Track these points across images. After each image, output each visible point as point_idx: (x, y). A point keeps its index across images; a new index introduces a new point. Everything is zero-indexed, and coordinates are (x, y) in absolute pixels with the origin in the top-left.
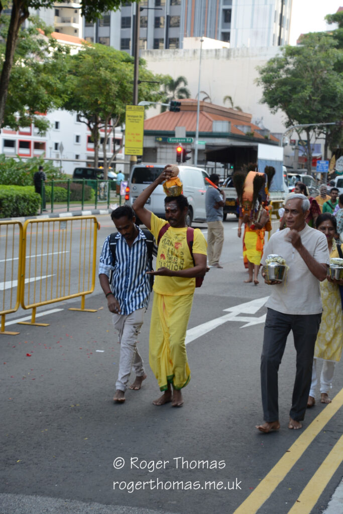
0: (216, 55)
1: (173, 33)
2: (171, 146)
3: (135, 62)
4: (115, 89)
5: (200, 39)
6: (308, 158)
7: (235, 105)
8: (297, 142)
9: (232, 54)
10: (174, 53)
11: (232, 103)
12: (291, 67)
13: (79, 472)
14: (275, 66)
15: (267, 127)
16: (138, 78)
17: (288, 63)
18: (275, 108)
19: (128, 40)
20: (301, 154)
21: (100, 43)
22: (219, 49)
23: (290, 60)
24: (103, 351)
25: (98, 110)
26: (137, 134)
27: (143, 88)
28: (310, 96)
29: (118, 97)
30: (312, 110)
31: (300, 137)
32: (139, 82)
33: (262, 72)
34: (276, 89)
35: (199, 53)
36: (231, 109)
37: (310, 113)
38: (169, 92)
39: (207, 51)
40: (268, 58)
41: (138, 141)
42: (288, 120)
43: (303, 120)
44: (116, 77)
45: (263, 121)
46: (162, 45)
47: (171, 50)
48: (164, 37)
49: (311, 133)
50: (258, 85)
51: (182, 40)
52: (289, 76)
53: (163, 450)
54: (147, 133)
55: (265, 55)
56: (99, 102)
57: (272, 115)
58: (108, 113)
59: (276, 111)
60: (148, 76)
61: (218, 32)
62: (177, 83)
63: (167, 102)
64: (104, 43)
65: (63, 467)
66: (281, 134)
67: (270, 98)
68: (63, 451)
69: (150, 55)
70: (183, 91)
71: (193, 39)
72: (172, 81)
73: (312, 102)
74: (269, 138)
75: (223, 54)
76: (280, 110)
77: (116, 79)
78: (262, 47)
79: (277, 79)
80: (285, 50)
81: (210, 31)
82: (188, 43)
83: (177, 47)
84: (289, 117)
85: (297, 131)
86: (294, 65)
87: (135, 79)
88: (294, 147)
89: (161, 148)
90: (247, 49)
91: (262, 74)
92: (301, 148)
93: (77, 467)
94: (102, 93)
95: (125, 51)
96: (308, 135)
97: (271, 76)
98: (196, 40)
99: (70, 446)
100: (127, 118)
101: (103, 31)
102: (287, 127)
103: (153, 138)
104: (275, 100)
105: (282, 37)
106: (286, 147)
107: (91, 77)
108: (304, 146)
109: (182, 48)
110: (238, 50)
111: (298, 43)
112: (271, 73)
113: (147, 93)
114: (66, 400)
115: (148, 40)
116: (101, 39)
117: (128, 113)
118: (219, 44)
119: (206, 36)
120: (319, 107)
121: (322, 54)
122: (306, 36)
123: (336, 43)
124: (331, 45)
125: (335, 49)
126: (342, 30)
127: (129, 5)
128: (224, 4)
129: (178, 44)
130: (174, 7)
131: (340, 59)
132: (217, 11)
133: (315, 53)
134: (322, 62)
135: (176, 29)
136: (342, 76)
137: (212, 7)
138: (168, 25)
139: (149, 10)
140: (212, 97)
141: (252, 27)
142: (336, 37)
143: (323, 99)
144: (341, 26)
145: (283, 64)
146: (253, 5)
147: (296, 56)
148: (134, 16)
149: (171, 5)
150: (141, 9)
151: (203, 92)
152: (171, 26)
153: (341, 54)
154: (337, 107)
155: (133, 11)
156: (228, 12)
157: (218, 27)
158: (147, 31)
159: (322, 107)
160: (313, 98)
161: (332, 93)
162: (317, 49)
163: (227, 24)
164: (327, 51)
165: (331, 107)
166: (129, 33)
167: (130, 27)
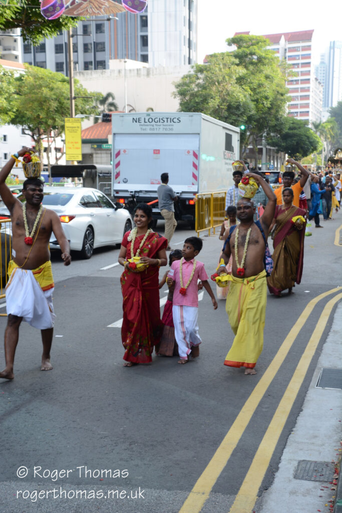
0: (138, 73)
1: (100, 56)
2: (105, 152)
3: (70, 82)
4: (54, 105)
5: (123, 60)
9: (151, 72)
10: (102, 73)
12: (201, 81)
13: (49, 454)
14: (187, 81)
16: (73, 95)
17: (198, 78)
19: (63, 63)
21: (38, 66)
22: (140, 69)
23: (200, 75)
24: (61, 336)
25: (40, 123)
26: (76, 143)
27: (78, 104)
28: (218, 106)
29: (57, 111)
32: (75, 98)
33: (178, 86)
34: (190, 100)
35: (123, 72)
38: (99, 106)
39: (130, 70)
40: (182, 75)
41: (77, 148)
44: (54, 94)
46: (90, 66)
47: (99, 71)
48: (93, 60)
50: (175, 97)
51: (108, 62)
52: (200, 89)
54: (84, 142)
55: (179, 73)
56: (41, 117)
58: (49, 126)
60: (84, 93)
61: (138, 54)
62: (106, 99)
63: (99, 115)
64: (42, 67)
65: (33, 451)
67: (186, 108)
68: (33, 434)
69: (81, 75)
70: (112, 104)
71: (118, 61)
72: (102, 97)
73: (220, 110)
75: (144, 72)
77: (54, 97)
78: (176, 66)
79: (191, 92)
80: (195, 67)
81: (131, 54)
82: (113, 64)
83: (105, 68)
86: (204, 81)
87: (71, 96)
89: (97, 153)
90: (164, 68)
91: (177, 88)
93: (47, 450)
94: (43, 109)
95: (60, 73)
97: (185, 89)
98: (120, 61)
99: (39, 429)
100: (66, 129)
101: (40, 57)
103: (89, 145)
104: (190, 109)
105: (191, 58)
107: (33, 95)
109: (108, 68)
110: (156, 69)
111: (205, 62)
112: (185, 87)
113: (82, 108)
114: (31, 385)
115: (79, 62)
116: (39, 64)
117: (67, 125)
118: (140, 65)
119: (128, 58)
120: (226, 114)
121: (226, 71)
122: (211, 56)
123: (237, 61)
124: (233, 63)
125: (236, 66)
126: (240, 51)
127: (61, 34)
128: (141, 31)
129: (105, 65)
130: (100, 35)
131: (241, 74)
132: (136, 37)
133: (220, 70)
134: (227, 77)
135: (102, 53)
136: (243, 88)
137: (131, 34)
138: (96, 50)
139: (78, 36)
140: (137, 109)
141: (166, 50)
142: (236, 56)
143: (230, 107)
144: (239, 47)
145: (194, 79)
146: (166, 31)
147: (205, 72)
148: (66, 43)
149: (97, 33)
150: (73, 36)
151: (128, 105)
152: (98, 51)
153: (241, 71)
154: (241, 114)
155: (64, 39)
156: (145, 38)
157: (138, 50)
158: (78, 55)
159: (229, 114)
160: (221, 107)
161: (236, 102)
162: (221, 66)
163: (145, 47)
164: (229, 68)
165: (237, 114)
166: (62, 57)
167: (63, 52)
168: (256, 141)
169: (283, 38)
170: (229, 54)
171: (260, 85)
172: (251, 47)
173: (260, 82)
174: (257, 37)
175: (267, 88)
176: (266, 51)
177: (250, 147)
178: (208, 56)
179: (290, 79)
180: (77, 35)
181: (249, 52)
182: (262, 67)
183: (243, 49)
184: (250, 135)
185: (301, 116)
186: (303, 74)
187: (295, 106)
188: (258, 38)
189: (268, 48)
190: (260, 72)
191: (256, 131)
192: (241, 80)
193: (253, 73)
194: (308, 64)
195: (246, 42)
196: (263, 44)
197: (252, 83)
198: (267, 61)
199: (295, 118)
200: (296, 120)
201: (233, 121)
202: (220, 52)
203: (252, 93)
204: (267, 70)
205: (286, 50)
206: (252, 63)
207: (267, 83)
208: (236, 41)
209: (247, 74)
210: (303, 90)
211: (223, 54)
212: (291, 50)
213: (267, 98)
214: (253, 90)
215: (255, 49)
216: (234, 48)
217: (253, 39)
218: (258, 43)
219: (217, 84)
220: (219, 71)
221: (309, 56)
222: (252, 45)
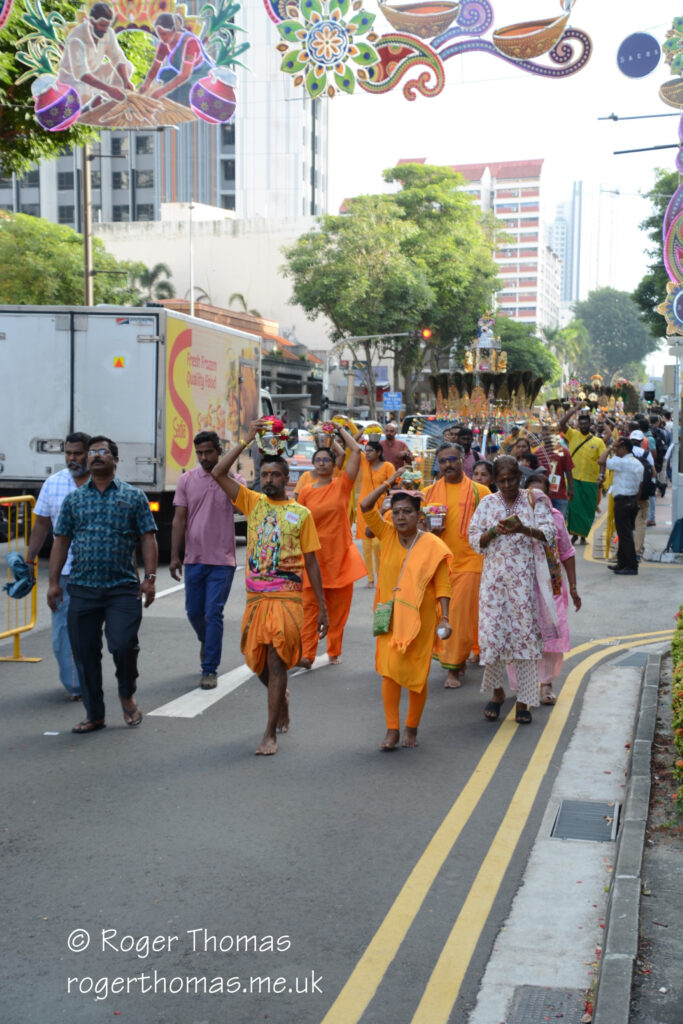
0: (215, 229)
1: (143, 198)
3: (84, 244)
4: (53, 285)
5: (187, 205)
6: (370, 389)
7: (249, 308)
8: (351, 365)
9: (240, 228)
10: (147, 228)
11: (245, 305)
12: (334, 247)
14: (309, 245)
15: (302, 341)
16: (91, 268)
17: (329, 241)
18: (314, 310)
19: (72, 208)
20: (358, 384)
21: (24, 212)
22: (219, 221)
23: (332, 237)
27: (99, 283)
28: (367, 293)
30: (371, 314)
31: (355, 356)
32: (94, 273)
33: (290, 256)
34: (314, 282)
35: (187, 227)
36: (243, 313)
37: (369, 319)
38: (141, 289)
39: (201, 224)
40: (298, 235)
42: (335, 329)
43: (359, 329)
44: (54, 266)
45: (296, 332)
46: (124, 215)
47: (142, 224)
48: (130, 204)
49: (372, 350)
50: (285, 275)
51: (159, 207)
52: (333, 261)
53: (177, 917)
55: (293, 230)
57: (310, 322)
59: (316, 315)
60: (109, 264)
61: (215, 194)
62: (154, 275)
64: (31, 214)
66: (325, 352)
67: (306, 295)
69: (107, 231)
70: (164, 286)
71: (176, 206)
72: (146, 271)
73: (371, 302)
74: (307, 358)
75: (226, 228)
76: (321, 314)
77: (53, 270)
78: (287, 218)
79: (316, 266)
80: (323, 221)
81: (203, 194)
82: (168, 211)
83: (152, 219)
84: (337, 325)
85: (350, 347)
86: (339, 244)
87: (87, 269)
88: (346, 372)
90: (264, 220)
91: (290, 258)
92: (358, 372)
95: (65, 227)
96: (368, 353)
97: (304, 261)
101: (28, 195)
102: (334, 341)
104: (314, 298)
105: (316, 202)
106: (333, 372)
107: (12, 267)
108: (362, 370)
109: (159, 219)
110: (250, 222)
111: (342, 213)
112: (305, 258)
113: (107, 292)
115: (104, 207)
116: (26, 209)
118: (219, 213)
119: (197, 201)
120: (382, 309)
121: (382, 228)
122: (354, 201)
123: (402, 211)
124: (394, 215)
125: (400, 221)
126: (409, 193)
127: (70, 154)
128: (223, 152)
129: (152, 213)
130: (143, 157)
131: (409, 236)
132: (212, 162)
133: (370, 226)
134: (382, 240)
135: (149, 190)
136: (414, 262)
137: (203, 157)
138: (135, 185)
139: (103, 159)
140: (212, 295)
141: (268, 188)
142: (400, 203)
143: (388, 297)
144: (407, 186)
145: (322, 242)
146: (268, 154)
147: (341, 231)
148: (78, 171)
149: (137, 153)
150: (91, 158)
151: (196, 288)
152: (140, 187)
153: (411, 229)
154: (410, 309)
155: (76, 163)
156: (230, 164)
157: (215, 186)
158: (101, 193)
159: (387, 310)
160: (372, 295)
161: (401, 288)
162: (373, 220)
163: (229, 182)
164: (388, 223)
165: (401, 309)
166: (71, 197)
167: (72, 188)
168: (437, 360)
169: (487, 173)
170: (386, 199)
171: (445, 258)
172: (429, 186)
173: (446, 252)
174: (439, 168)
175: (458, 263)
176: (456, 194)
177: (427, 370)
178: (347, 201)
179: (501, 246)
180: (100, 156)
181: (424, 195)
182: (449, 225)
183: (413, 189)
184: (426, 349)
185: (521, 315)
186: (524, 238)
187: (511, 297)
188: (443, 172)
189: (460, 188)
190: (445, 233)
191: (438, 342)
192: (408, 247)
193: (431, 235)
194: (534, 221)
195: (420, 178)
196: (450, 181)
197: (430, 253)
198: (458, 213)
199: (511, 318)
200: (513, 322)
201: (394, 323)
202: (370, 195)
203: (430, 271)
204: (458, 230)
205: (492, 193)
206: (431, 216)
207: (458, 254)
208: (402, 174)
209: (420, 235)
210: (524, 268)
211: (376, 197)
212: (503, 194)
213: (457, 281)
214: (433, 265)
215: (435, 190)
216: (396, 187)
217: (433, 172)
218: (441, 180)
219: (364, 251)
220: (367, 228)
221: (535, 208)
222: (432, 183)
